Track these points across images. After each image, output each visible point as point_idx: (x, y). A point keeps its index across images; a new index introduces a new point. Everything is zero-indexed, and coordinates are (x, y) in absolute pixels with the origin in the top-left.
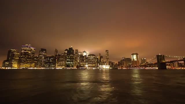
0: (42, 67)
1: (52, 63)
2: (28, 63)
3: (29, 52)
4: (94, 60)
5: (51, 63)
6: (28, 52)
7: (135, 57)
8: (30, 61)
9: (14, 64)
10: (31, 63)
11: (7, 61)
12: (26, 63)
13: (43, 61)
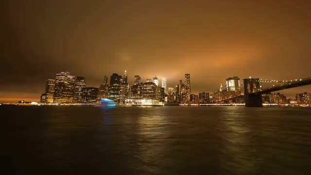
0: (79, 102)
1: (90, 96)
2: (65, 97)
3: (66, 82)
4: (153, 92)
5: (88, 96)
6: (64, 83)
7: (231, 84)
8: (67, 94)
9: (50, 98)
10: (69, 97)
11: (44, 95)
12: (62, 98)
13: (80, 95)
